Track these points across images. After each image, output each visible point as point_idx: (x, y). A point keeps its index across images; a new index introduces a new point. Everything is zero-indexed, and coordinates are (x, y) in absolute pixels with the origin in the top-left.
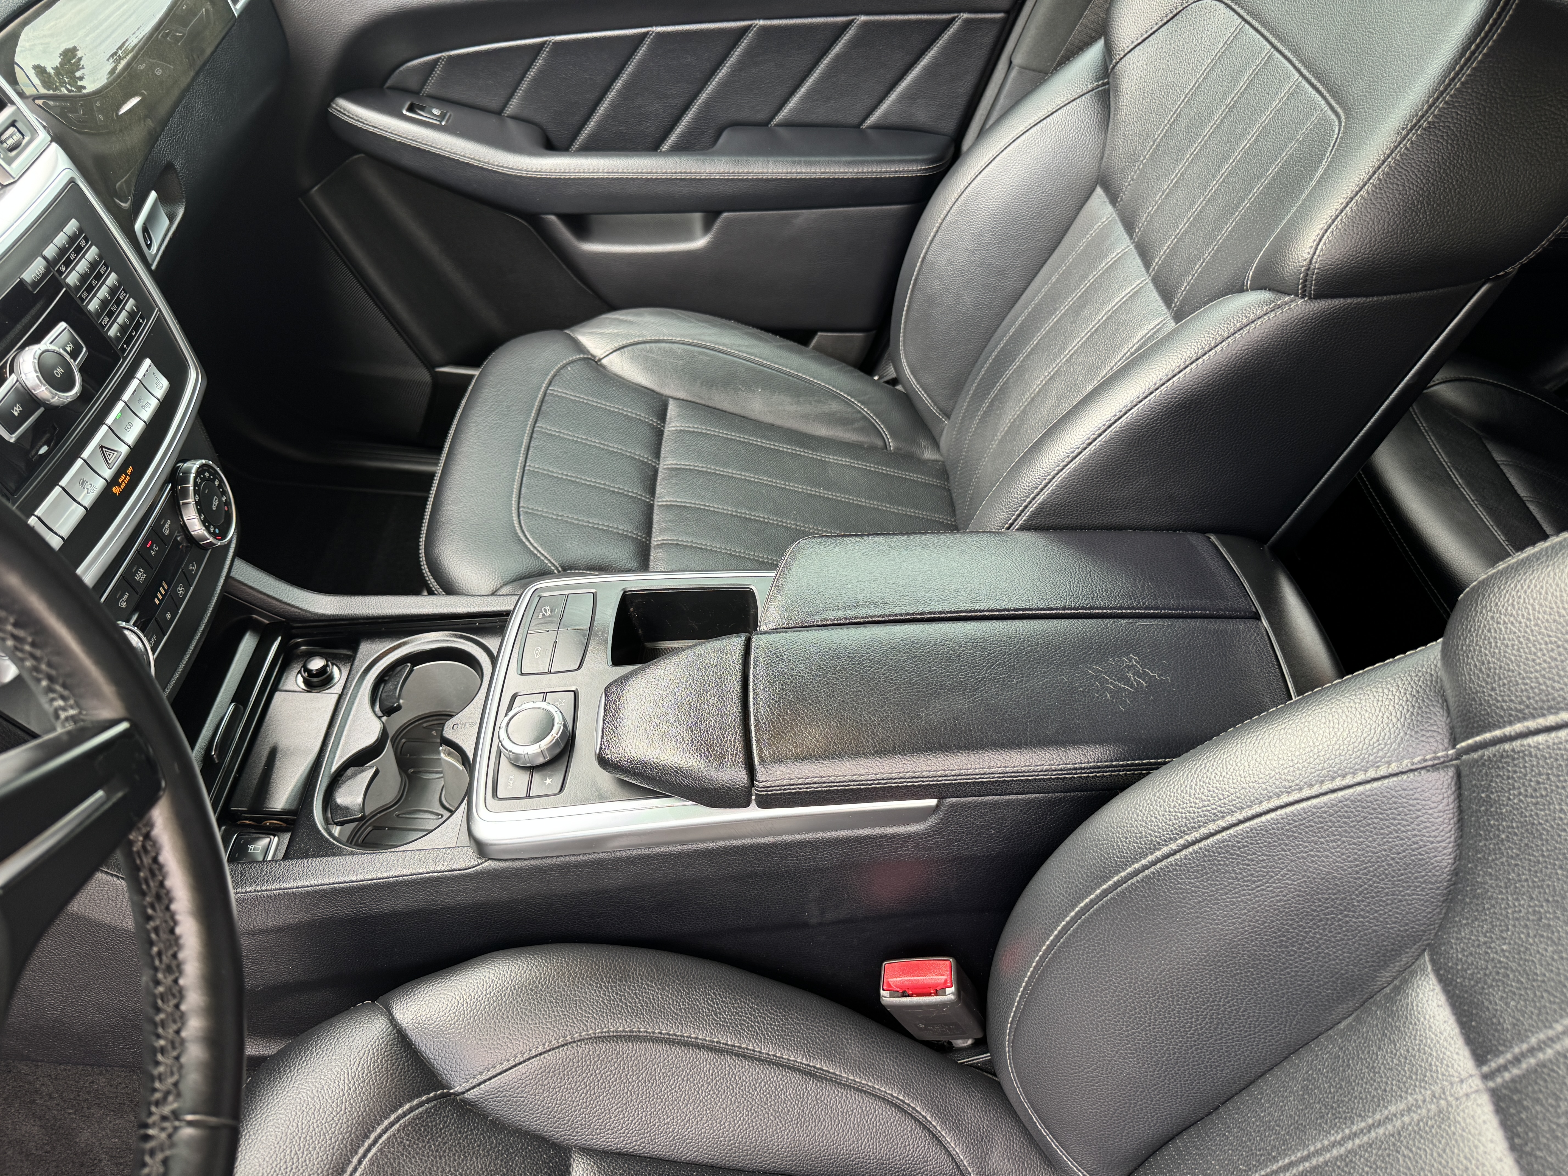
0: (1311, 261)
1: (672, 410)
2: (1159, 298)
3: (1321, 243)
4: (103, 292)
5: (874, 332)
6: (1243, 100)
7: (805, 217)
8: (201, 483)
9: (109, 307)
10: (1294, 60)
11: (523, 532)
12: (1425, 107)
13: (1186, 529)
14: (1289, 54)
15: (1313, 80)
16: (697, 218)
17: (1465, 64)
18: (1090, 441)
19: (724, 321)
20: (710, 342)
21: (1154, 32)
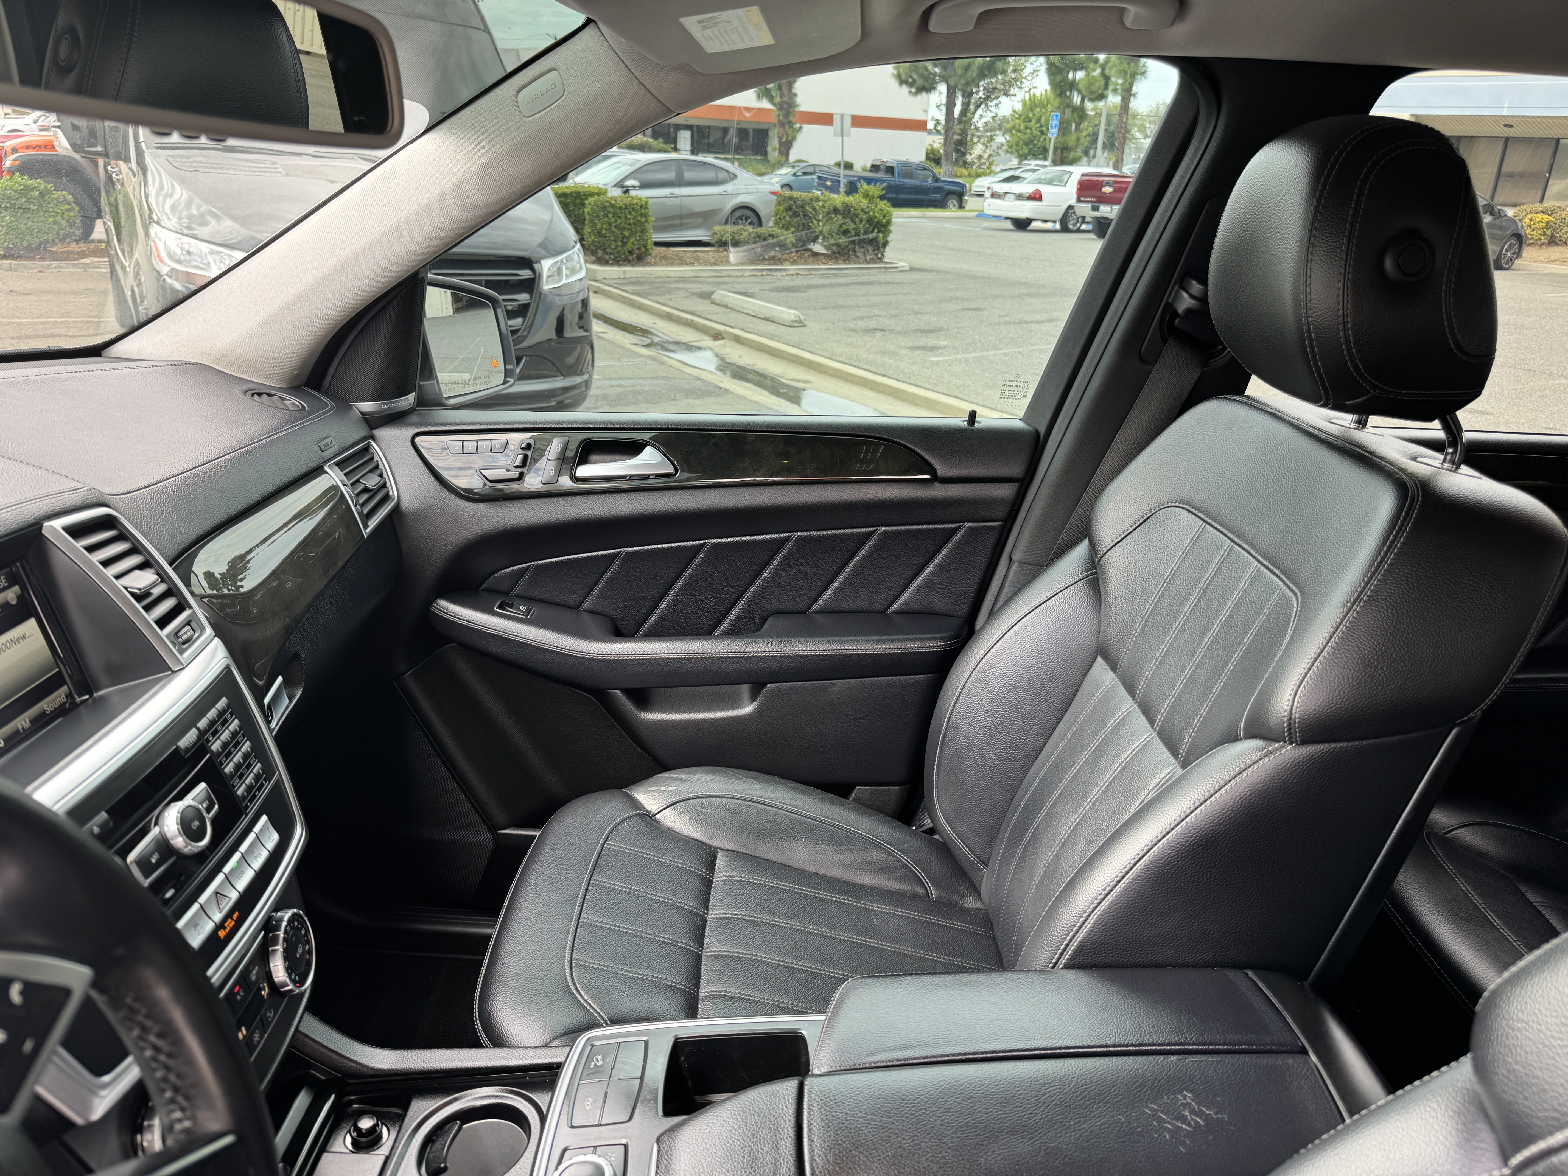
0: (1291, 712)
1: (721, 861)
2: (1166, 750)
3: (1297, 697)
4: (238, 758)
5: (909, 785)
6: (1214, 582)
7: (840, 686)
8: (290, 931)
9: (240, 771)
10: (1252, 551)
11: (574, 984)
12: (1362, 584)
13: (1223, 966)
14: (1246, 547)
15: (1270, 566)
16: (745, 689)
17: (1388, 550)
18: (1118, 879)
19: (769, 777)
20: (759, 797)
21: (1130, 533)
